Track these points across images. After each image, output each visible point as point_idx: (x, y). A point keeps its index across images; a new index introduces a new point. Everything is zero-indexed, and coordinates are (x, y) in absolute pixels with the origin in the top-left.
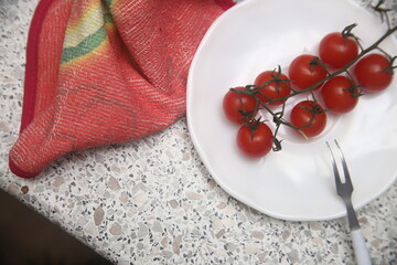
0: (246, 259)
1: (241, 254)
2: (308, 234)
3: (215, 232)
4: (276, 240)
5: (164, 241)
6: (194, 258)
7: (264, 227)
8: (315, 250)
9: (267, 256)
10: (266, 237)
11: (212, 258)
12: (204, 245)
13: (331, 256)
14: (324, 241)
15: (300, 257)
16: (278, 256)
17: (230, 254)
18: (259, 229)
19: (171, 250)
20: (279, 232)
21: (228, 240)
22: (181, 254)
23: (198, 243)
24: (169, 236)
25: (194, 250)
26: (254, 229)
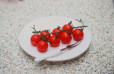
0: (94, 62)
1: (91, 62)
2: (102, 49)
3: (81, 62)
4: (97, 54)
5: (70, 71)
6: (82, 69)
7: (91, 54)
8: (107, 51)
9: (98, 58)
10: (94, 55)
11: (86, 67)
12: (81, 65)
13: (112, 50)
14: (107, 48)
15: (105, 54)
16: (101, 57)
17: (89, 63)
19: (74, 72)
20: (95, 53)
21: (85, 61)
22: (77, 71)
23: (79, 66)
24: (70, 69)
25: (80, 68)
26: (89, 56)
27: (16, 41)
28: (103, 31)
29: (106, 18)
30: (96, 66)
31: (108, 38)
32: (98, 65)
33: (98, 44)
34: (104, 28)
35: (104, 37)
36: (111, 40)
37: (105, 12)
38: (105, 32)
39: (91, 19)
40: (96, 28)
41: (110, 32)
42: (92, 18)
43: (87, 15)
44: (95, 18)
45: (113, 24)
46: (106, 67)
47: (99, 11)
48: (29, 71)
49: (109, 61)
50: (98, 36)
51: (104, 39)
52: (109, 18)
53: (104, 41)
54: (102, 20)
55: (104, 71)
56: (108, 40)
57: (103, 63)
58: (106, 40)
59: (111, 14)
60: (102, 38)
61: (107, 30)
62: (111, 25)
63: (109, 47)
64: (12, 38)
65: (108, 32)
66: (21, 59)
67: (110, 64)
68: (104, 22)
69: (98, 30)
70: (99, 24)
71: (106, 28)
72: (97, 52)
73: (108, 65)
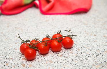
2: (84, 48)
4: (77, 51)
5: (46, 62)
6: (58, 62)
7: (72, 51)
8: (89, 49)
9: (77, 54)
10: (74, 52)
11: (63, 60)
12: (58, 59)
13: (94, 49)
14: (90, 47)
15: (86, 51)
17: (67, 58)
18: (71, 51)
19: (50, 63)
21: (64, 56)
22: (53, 63)
23: (56, 59)
24: (47, 61)
25: (56, 61)
26: (70, 52)
27: (7, 38)
28: (91, 34)
29: (98, 25)
30: (73, 60)
31: (93, 39)
32: (75, 59)
33: (82, 44)
34: (93, 31)
35: (90, 39)
36: (95, 41)
37: (98, 20)
38: (92, 35)
39: (83, 25)
40: (85, 32)
41: (97, 35)
42: (85, 24)
43: (81, 22)
44: (87, 24)
45: (103, 30)
46: (82, 61)
47: (93, 19)
48: (9, 60)
49: (87, 56)
50: (85, 38)
51: (90, 40)
52: (101, 25)
53: (89, 41)
54: (93, 26)
55: (79, 64)
56: (93, 41)
57: (81, 58)
58: (91, 41)
59: (104, 22)
60: (87, 40)
61: (95, 33)
62: (100, 30)
63: (92, 46)
64: (5, 36)
65: (96, 35)
66: (5, 52)
67: (87, 59)
68: (95, 27)
69: (86, 34)
70: (89, 29)
71: (95, 32)
72: (79, 50)
73: (85, 60)
